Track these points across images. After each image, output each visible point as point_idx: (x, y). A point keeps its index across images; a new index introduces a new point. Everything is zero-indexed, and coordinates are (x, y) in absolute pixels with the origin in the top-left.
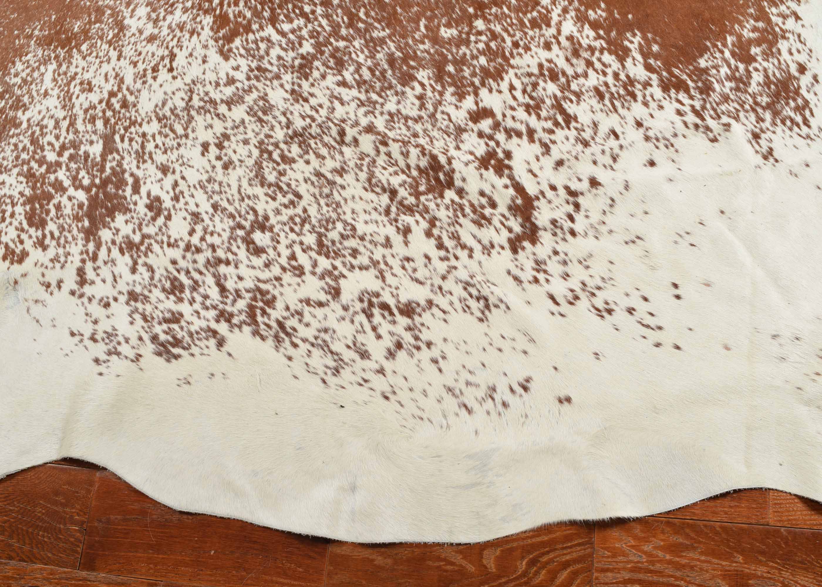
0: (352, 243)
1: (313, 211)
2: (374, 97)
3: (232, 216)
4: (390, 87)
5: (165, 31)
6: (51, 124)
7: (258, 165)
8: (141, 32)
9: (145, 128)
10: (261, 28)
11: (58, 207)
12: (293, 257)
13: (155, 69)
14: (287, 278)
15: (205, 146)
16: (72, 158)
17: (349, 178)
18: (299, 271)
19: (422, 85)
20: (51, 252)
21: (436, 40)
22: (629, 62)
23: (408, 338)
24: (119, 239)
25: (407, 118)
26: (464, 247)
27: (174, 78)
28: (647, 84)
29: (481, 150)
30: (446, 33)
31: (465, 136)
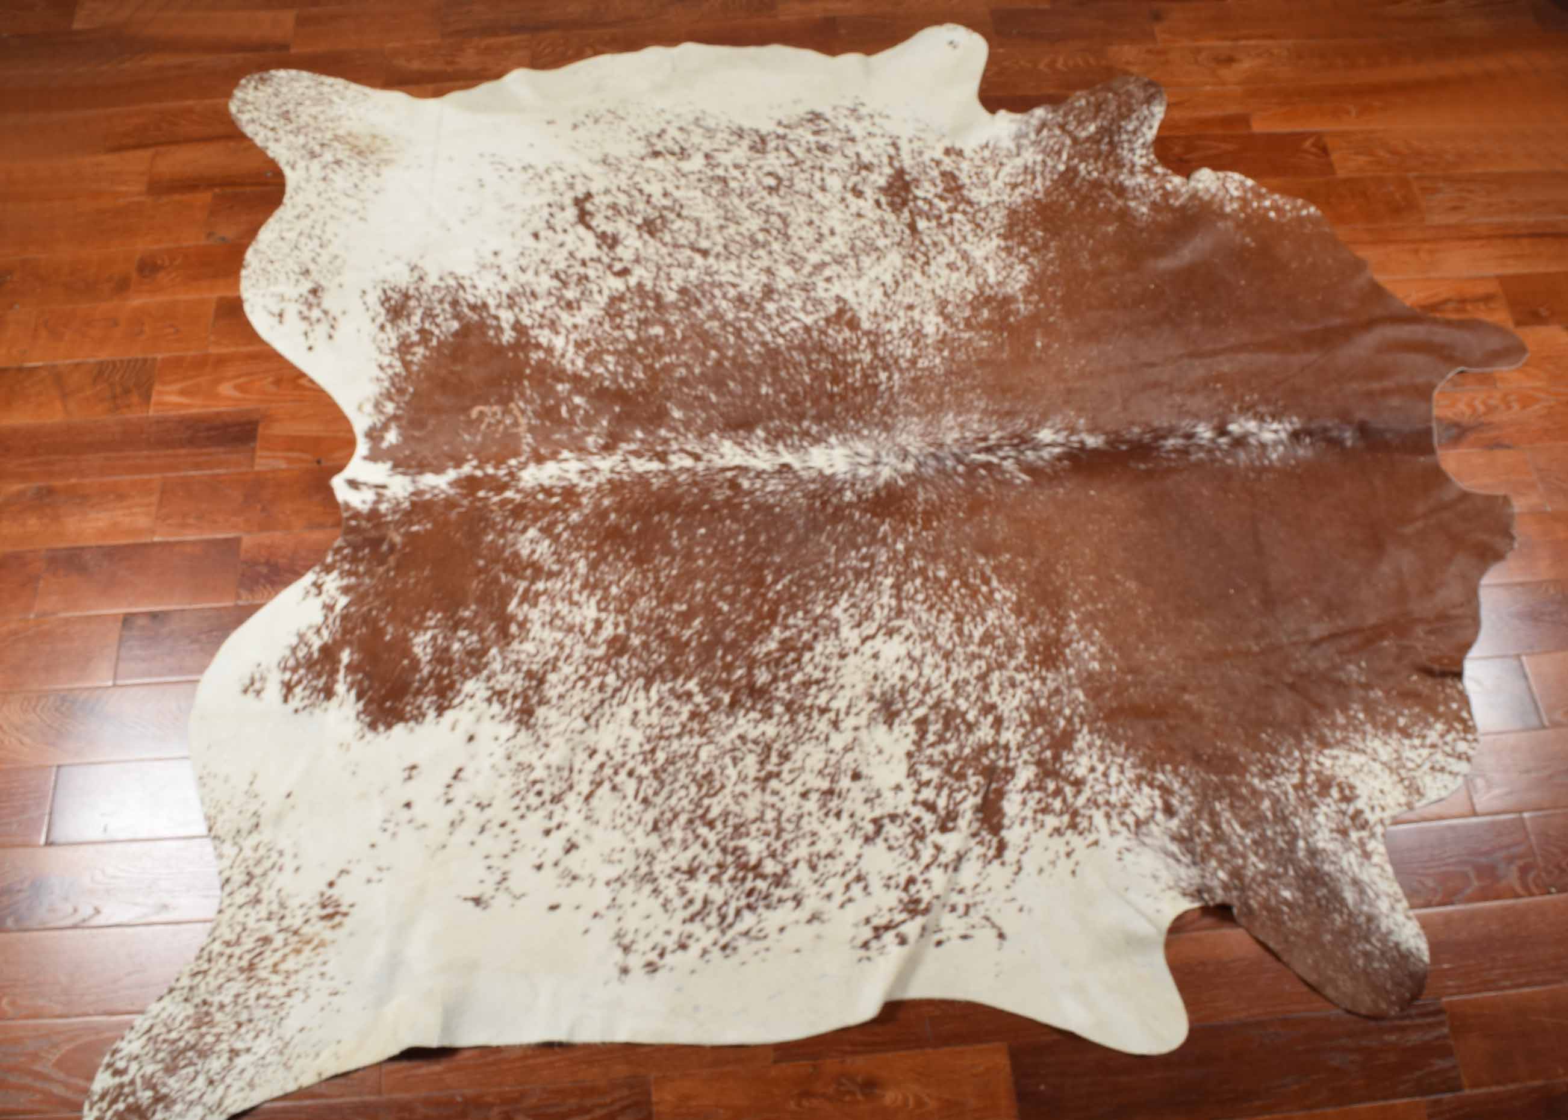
0: (703, 185)
1: (736, 201)
2: (708, 279)
3: (797, 192)
4: (696, 287)
5: (901, 313)
6: (970, 237)
7: (786, 224)
8: (923, 312)
9: (888, 241)
10: (816, 322)
11: (935, 185)
12: (744, 174)
13: (897, 283)
14: (744, 162)
15: (832, 233)
16: (939, 217)
17: (715, 224)
18: (736, 166)
19: (671, 289)
20: (926, 157)
21: (666, 325)
22: (512, 320)
23: (654, 140)
24: (877, 170)
25: (679, 265)
26: (624, 192)
27: (877, 278)
28: (499, 306)
29: (620, 250)
30: (657, 330)
31: (633, 258)
